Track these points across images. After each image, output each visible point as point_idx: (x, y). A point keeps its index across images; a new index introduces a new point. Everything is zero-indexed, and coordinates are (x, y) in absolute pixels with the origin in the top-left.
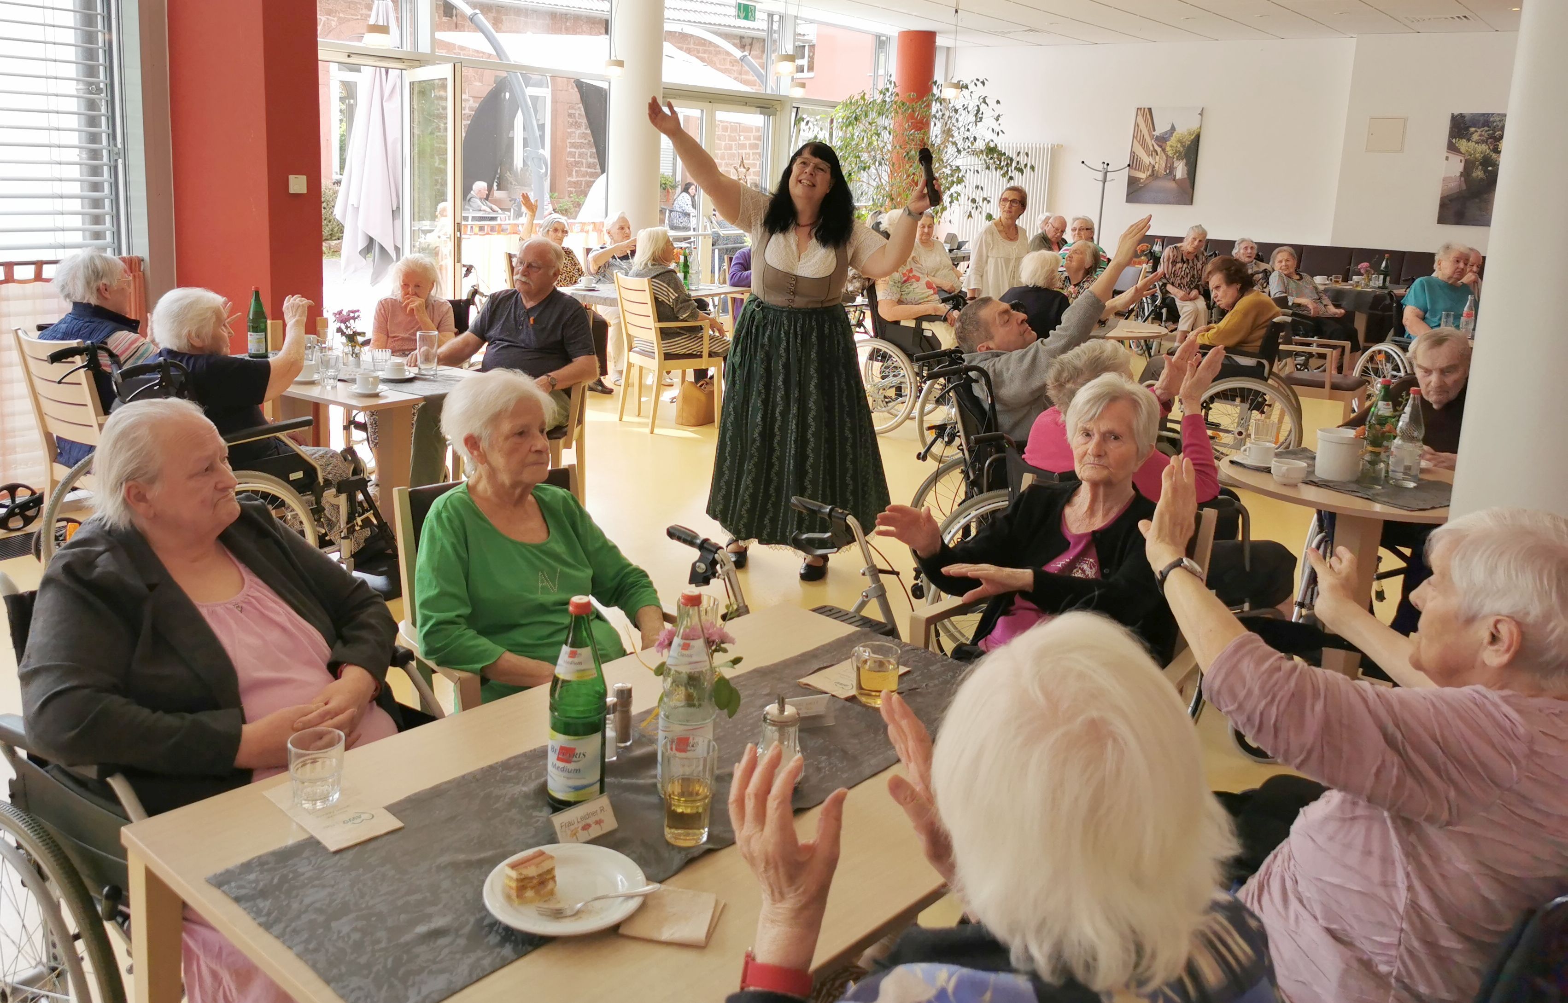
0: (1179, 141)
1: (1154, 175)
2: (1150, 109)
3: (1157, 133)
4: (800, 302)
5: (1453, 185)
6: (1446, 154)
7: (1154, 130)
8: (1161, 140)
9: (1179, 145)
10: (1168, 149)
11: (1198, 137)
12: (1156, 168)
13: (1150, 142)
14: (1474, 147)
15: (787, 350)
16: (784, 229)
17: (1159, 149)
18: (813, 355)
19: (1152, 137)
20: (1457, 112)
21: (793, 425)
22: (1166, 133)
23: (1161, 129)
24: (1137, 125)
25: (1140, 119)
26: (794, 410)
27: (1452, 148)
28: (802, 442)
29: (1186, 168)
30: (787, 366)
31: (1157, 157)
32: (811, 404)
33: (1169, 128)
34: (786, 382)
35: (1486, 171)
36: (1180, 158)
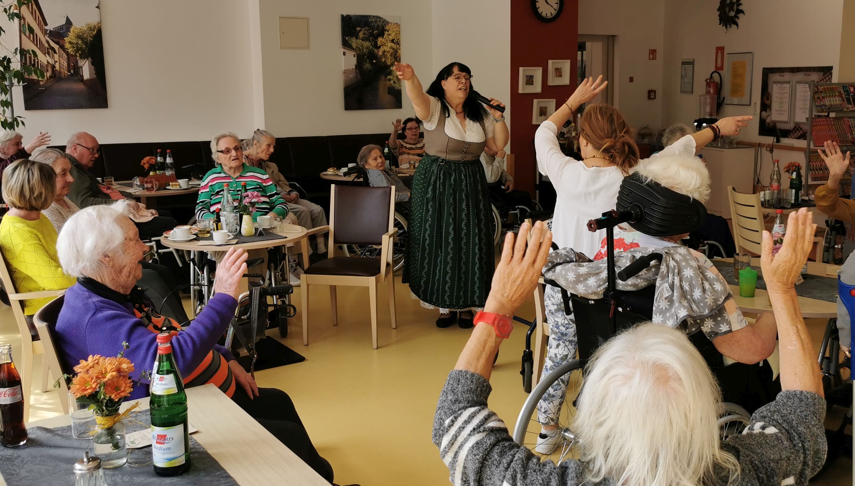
1: (56, 76)
3: (50, 28)
4: (468, 158)
5: (352, 76)
6: (343, 50)
7: (46, 24)
9: (80, 42)
10: (67, 46)
11: (99, 32)
12: (57, 68)
13: (44, 39)
14: (361, 43)
15: (466, 186)
17: (56, 47)
19: (45, 32)
20: (344, 13)
22: (61, 27)
27: (346, 44)
29: (93, 67)
30: (467, 196)
31: (56, 56)
33: (63, 22)
35: (372, 64)
36: (83, 57)
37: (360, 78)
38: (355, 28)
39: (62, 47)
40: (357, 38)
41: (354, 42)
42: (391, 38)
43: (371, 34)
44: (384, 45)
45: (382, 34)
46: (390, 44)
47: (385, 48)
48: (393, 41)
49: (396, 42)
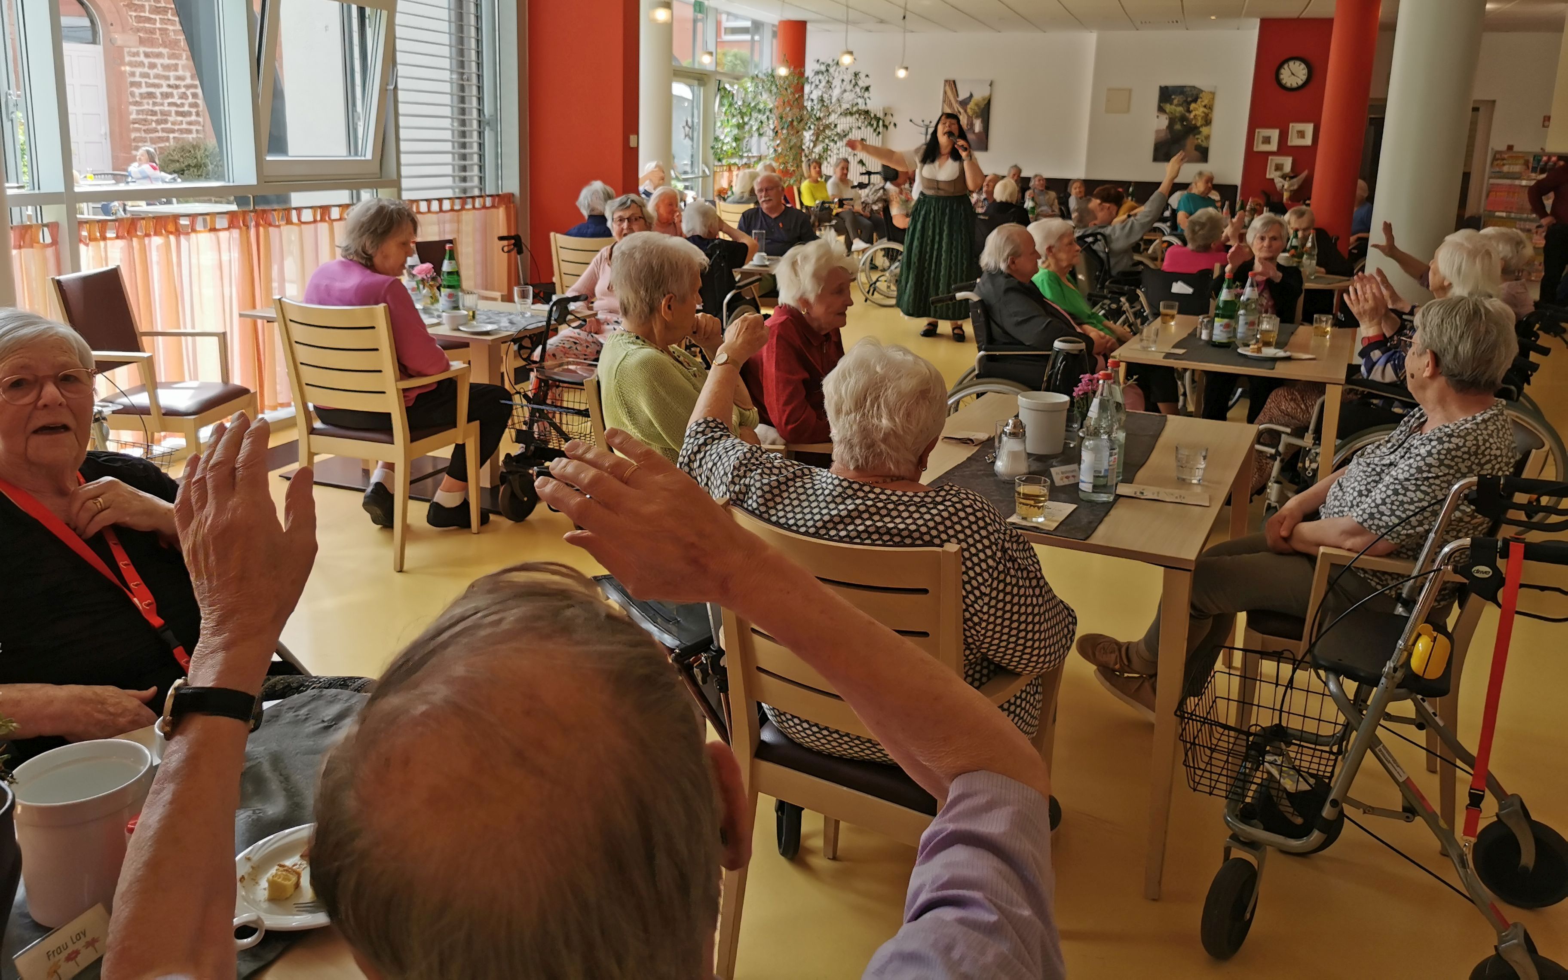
0: (976, 104)
2: (954, 82)
3: (961, 98)
4: (941, 193)
5: (1163, 135)
6: (1157, 114)
7: (958, 96)
8: (964, 103)
9: (976, 107)
10: (969, 110)
11: (989, 101)
13: (955, 103)
14: (1175, 108)
19: (956, 99)
20: (1163, 84)
22: (966, 98)
23: (963, 95)
24: (945, 92)
25: (948, 89)
27: (1161, 109)
29: (982, 124)
33: (968, 95)
35: (1182, 125)
36: (977, 117)
37: (1169, 136)
38: (1170, 96)
39: (966, 111)
40: (1171, 104)
41: (1168, 107)
42: (1204, 104)
43: (1186, 101)
44: (1196, 109)
45: (1195, 100)
46: (1202, 109)
47: (1197, 112)
48: (1205, 106)
49: (1210, 107)
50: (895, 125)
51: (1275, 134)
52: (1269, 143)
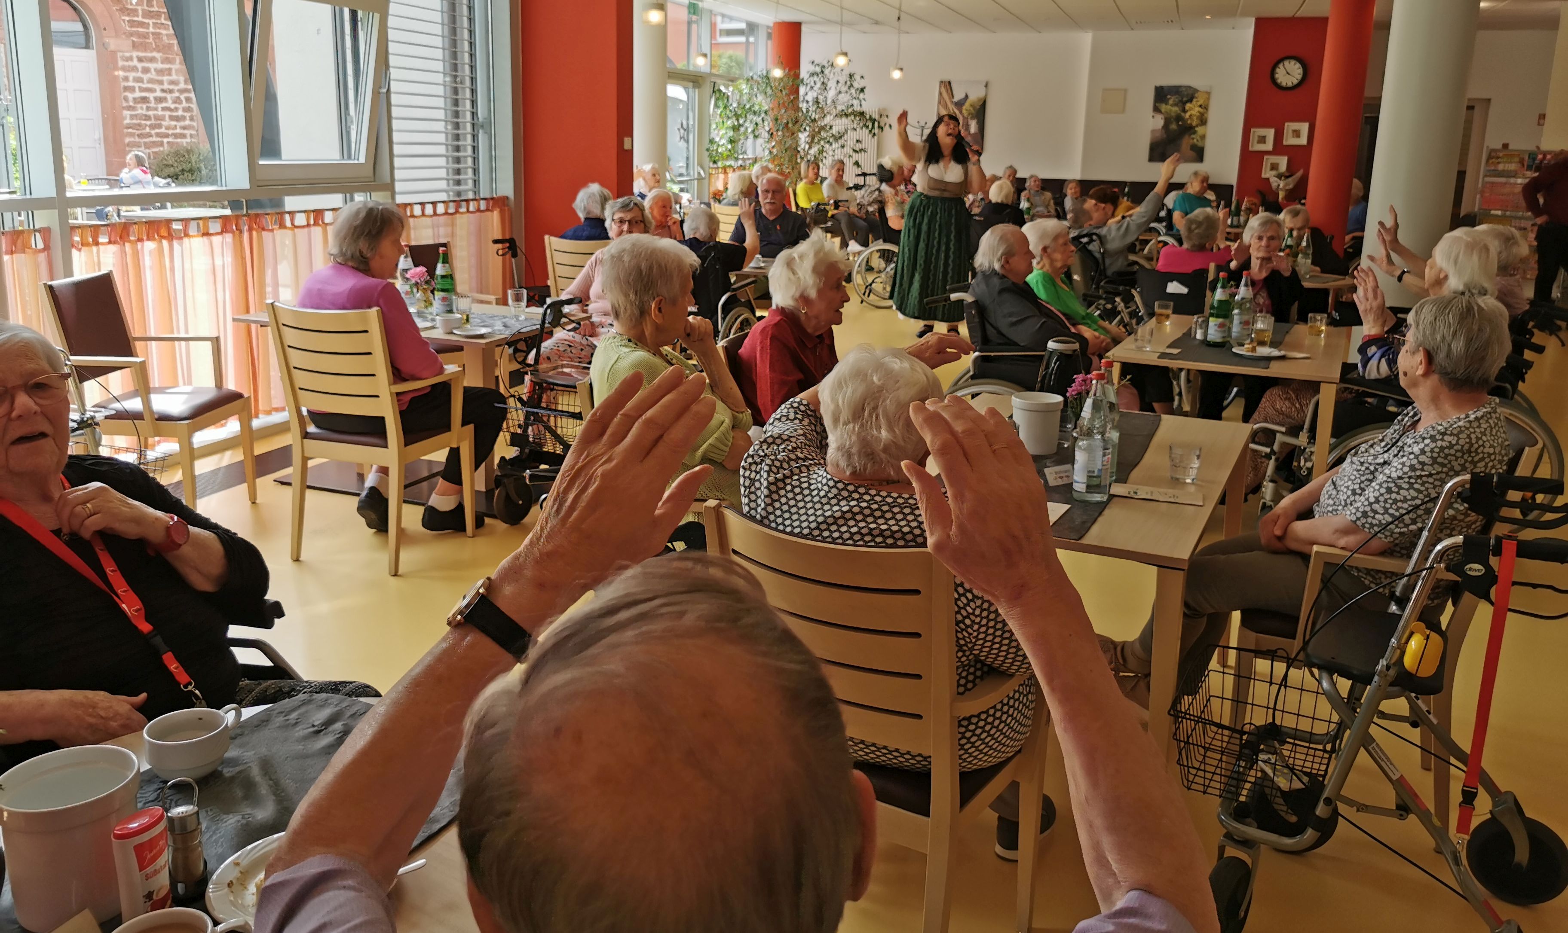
0: (971, 106)
2: (949, 83)
3: (956, 99)
4: (946, 195)
5: (1158, 135)
6: (1152, 114)
7: (953, 97)
8: (959, 104)
9: (972, 108)
10: (964, 111)
11: (985, 102)
14: (1170, 108)
15: (940, 218)
16: (937, 162)
18: (953, 221)
19: (952, 102)
20: (1158, 85)
21: (943, 255)
22: (962, 99)
23: (958, 96)
24: (940, 94)
25: (943, 90)
26: (943, 248)
27: (1156, 110)
28: (946, 265)
29: (978, 125)
30: (940, 226)
32: (952, 246)
33: (963, 96)
34: (940, 235)
35: (1178, 125)
36: (972, 118)
37: (1165, 137)
38: (1166, 96)
40: (1167, 104)
41: (1163, 107)
42: (1199, 104)
43: (1181, 101)
44: (1191, 109)
45: (1190, 101)
46: (1197, 109)
47: (1192, 112)
48: (1200, 106)
49: (1205, 107)
50: (890, 126)
51: (1270, 133)
52: (1264, 142)
